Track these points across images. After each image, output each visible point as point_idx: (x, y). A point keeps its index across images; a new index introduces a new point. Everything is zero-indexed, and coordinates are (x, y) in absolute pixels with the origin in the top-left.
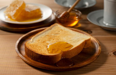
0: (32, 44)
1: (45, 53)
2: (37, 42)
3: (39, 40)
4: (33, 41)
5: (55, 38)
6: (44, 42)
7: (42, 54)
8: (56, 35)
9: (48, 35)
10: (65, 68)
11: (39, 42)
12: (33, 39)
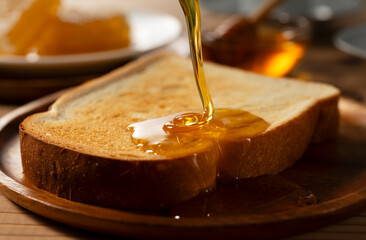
0: (55, 123)
1: (130, 153)
2: (84, 119)
3: (92, 111)
4: (59, 115)
5: (170, 101)
6: (116, 116)
7: (118, 157)
8: (168, 93)
9: (131, 94)
10: (253, 222)
11: (94, 116)
12: (59, 107)
